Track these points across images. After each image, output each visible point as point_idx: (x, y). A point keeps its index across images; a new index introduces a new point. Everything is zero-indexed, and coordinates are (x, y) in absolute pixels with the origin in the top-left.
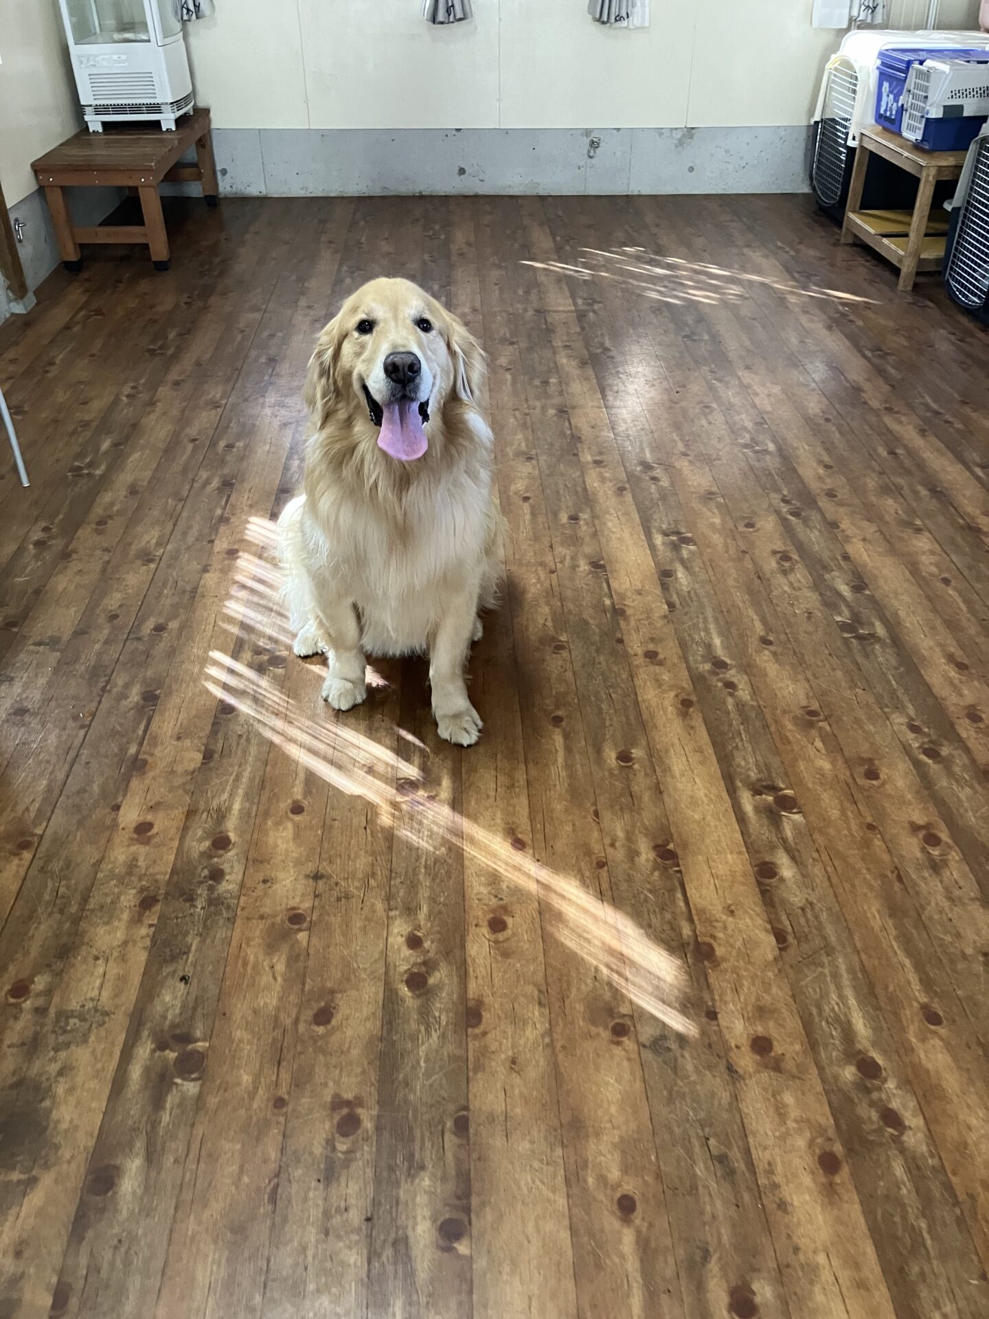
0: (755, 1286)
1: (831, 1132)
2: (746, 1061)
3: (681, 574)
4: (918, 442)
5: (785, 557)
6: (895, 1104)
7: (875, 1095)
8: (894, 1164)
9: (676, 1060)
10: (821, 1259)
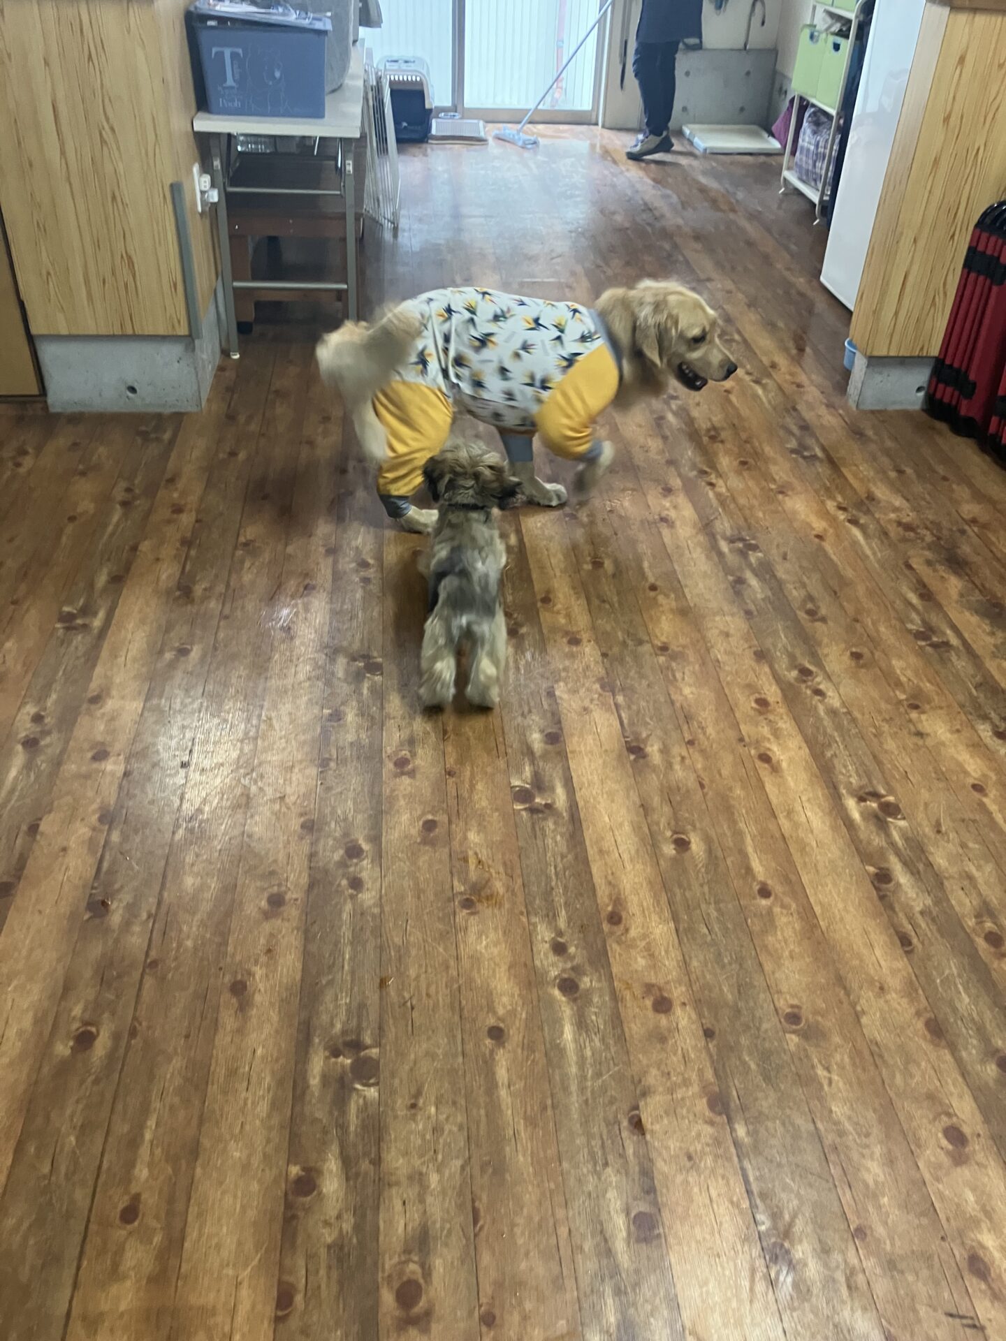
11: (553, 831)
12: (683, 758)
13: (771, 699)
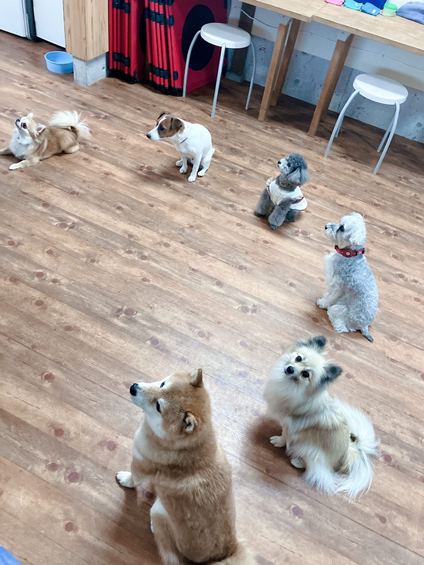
0: (120, 211)
2: (165, 240)
6: (132, 255)
7: (137, 254)
10: (116, 222)
11: (267, 311)
12: (253, 259)
13: (239, 222)
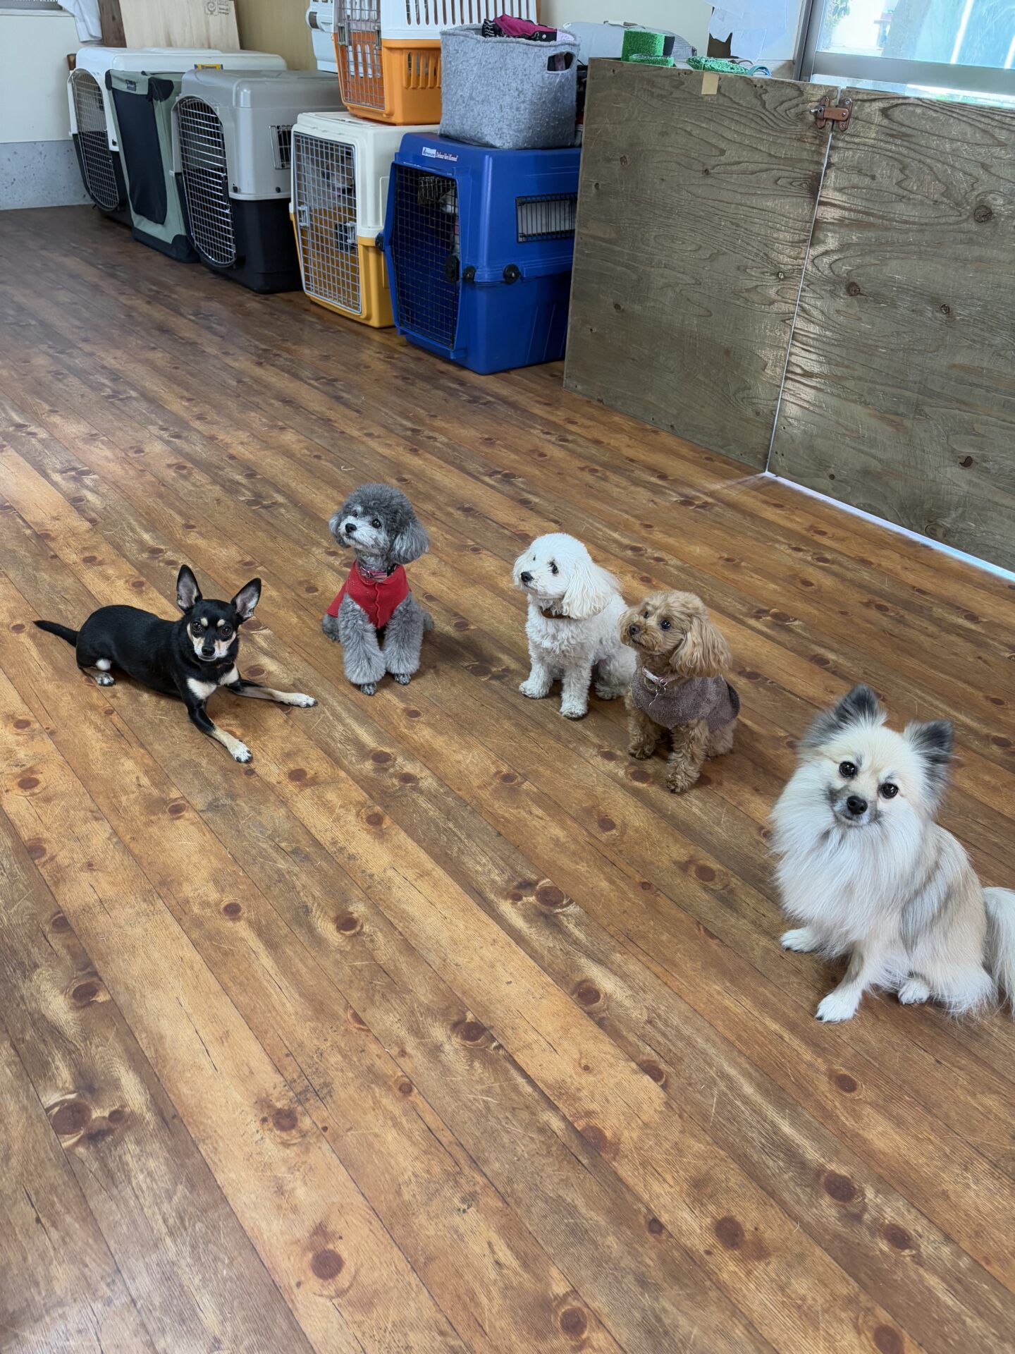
1: (370, 803)
3: (91, 497)
4: (258, 371)
5: (180, 467)
8: (420, 802)
9: (232, 809)
